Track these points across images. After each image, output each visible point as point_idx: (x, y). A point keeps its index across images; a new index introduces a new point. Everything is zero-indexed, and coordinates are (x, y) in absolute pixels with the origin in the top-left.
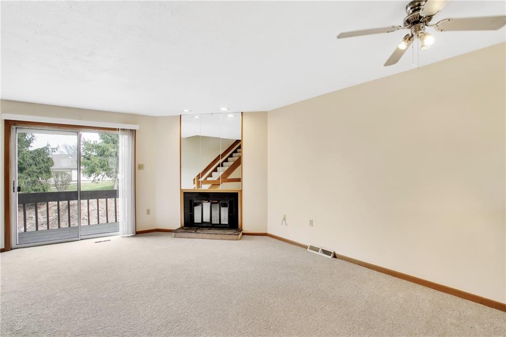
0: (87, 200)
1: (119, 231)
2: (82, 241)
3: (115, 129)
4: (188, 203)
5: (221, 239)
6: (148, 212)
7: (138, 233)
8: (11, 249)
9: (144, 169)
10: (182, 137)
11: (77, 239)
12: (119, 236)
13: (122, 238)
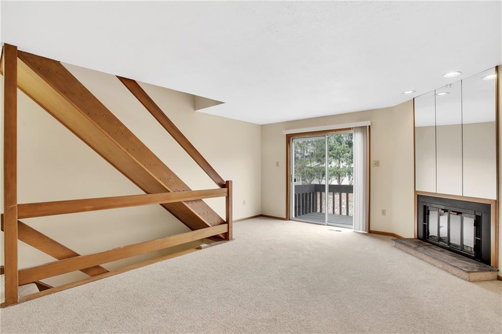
0: (346, 194)
1: (352, 225)
2: (327, 226)
3: (350, 129)
4: (422, 209)
5: (443, 269)
6: (384, 212)
7: (371, 232)
8: (290, 220)
9: (379, 166)
10: (416, 126)
11: (323, 223)
12: (352, 231)
13: (355, 233)
